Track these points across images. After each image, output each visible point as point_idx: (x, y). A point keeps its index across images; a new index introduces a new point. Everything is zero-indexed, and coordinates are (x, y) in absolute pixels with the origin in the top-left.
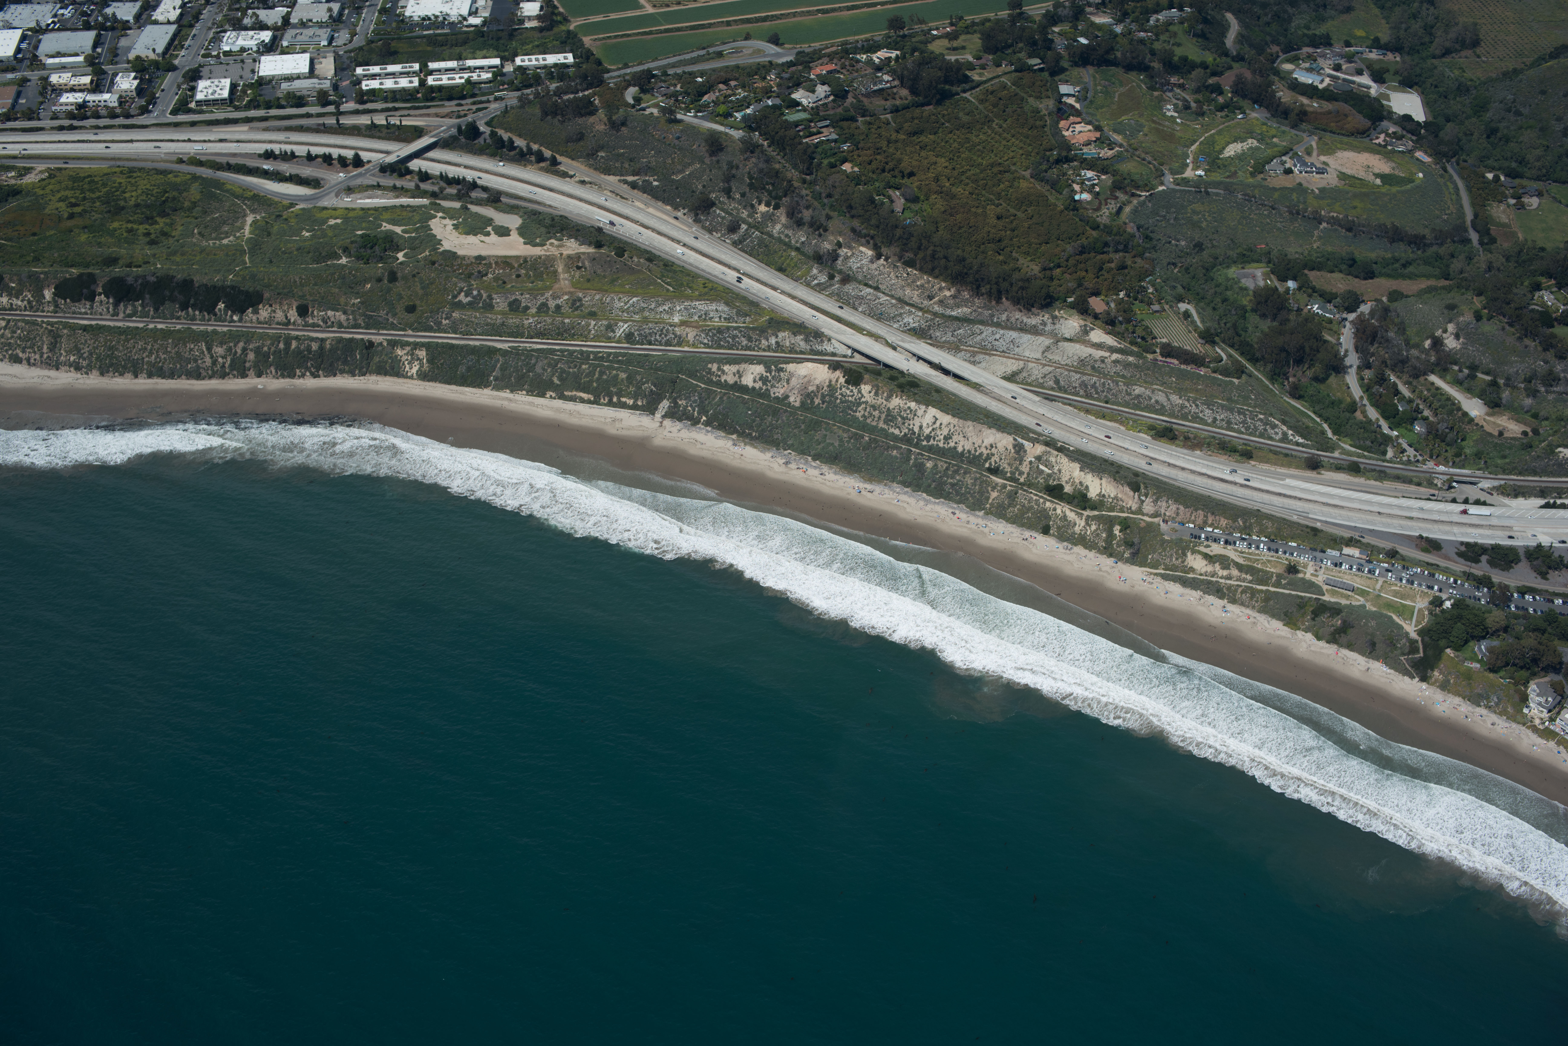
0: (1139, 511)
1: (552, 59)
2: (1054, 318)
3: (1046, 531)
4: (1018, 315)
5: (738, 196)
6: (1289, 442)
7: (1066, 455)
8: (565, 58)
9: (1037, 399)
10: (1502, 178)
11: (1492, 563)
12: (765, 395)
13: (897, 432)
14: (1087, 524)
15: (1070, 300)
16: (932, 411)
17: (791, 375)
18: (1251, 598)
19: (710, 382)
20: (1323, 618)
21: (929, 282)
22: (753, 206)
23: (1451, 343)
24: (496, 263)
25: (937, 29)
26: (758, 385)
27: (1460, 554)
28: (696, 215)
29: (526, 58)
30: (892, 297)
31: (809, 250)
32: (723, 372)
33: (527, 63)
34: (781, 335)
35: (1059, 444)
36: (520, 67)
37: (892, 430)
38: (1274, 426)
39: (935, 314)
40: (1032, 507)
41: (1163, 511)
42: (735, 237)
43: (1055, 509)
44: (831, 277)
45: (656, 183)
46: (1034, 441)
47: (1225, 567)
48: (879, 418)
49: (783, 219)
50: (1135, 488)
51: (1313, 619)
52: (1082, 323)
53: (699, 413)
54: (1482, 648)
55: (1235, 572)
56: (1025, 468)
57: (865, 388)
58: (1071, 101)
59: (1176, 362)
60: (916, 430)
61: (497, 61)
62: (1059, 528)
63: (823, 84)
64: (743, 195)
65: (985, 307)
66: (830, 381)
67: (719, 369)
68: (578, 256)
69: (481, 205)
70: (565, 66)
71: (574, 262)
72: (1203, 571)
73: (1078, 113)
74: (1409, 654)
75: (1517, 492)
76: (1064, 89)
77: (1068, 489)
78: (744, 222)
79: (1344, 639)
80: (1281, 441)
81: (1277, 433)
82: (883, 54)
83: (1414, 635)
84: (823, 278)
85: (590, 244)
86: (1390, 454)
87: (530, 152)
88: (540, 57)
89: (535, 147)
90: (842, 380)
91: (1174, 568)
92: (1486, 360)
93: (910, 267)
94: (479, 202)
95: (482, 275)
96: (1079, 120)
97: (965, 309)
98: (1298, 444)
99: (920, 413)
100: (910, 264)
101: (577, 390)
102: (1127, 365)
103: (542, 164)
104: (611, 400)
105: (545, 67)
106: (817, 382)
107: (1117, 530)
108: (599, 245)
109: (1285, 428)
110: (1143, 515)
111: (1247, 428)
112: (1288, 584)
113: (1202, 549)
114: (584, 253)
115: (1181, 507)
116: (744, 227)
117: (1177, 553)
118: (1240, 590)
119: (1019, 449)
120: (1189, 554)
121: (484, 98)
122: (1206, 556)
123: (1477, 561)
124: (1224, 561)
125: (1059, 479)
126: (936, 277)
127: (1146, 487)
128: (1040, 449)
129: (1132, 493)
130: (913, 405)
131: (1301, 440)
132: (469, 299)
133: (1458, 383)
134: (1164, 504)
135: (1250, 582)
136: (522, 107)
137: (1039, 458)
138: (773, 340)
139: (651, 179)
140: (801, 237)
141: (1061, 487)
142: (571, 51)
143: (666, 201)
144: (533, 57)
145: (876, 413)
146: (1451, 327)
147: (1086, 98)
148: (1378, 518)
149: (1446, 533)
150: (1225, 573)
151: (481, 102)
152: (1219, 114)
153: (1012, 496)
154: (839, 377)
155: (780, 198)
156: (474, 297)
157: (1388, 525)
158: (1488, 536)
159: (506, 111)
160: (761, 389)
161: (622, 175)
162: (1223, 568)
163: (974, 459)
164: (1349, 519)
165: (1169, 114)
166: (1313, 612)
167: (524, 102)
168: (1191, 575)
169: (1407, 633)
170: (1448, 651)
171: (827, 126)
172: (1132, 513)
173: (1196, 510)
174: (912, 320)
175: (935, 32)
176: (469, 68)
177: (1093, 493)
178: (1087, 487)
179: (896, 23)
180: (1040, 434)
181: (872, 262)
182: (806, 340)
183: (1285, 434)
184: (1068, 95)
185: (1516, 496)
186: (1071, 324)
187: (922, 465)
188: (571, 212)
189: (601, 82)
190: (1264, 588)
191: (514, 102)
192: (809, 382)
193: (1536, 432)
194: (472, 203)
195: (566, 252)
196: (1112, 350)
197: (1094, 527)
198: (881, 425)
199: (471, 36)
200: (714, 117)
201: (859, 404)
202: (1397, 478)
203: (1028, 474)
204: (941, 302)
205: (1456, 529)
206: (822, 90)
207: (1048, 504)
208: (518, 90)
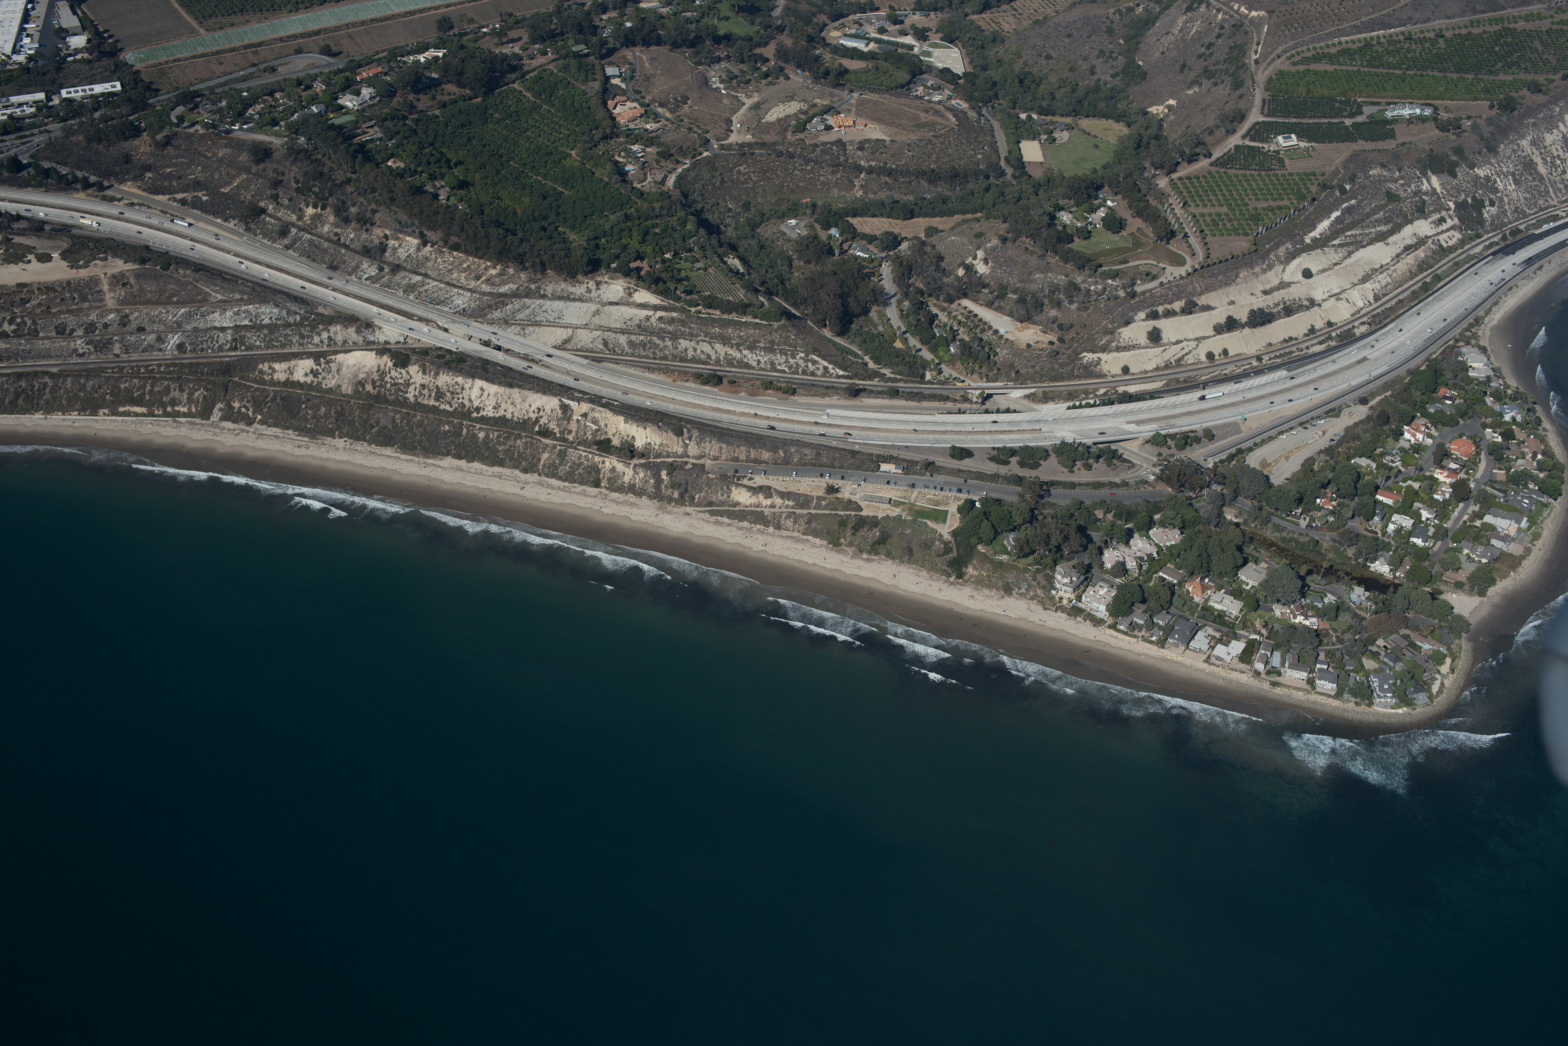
0: (685, 454)
1: (98, 89)
2: (598, 284)
3: (597, 484)
4: (563, 285)
5: (286, 202)
6: (831, 376)
7: (611, 410)
8: (114, 86)
9: (586, 361)
10: (1035, 116)
11: (1022, 464)
12: (318, 388)
13: (447, 407)
14: (636, 473)
15: (613, 266)
16: (479, 383)
17: (340, 365)
18: (795, 522)
19: (263, 382)
20: (863, 532)
21: (474, 263)
22: (300, 210)
23: (982, 269)
24: (39, 289)
25: (487, 26)
26: (309, 379)
27: (992, 459)
28: (247, 223)
29: (72, 90)
30: (441, 281)
31: (357, 246)
32: (274, 370)
33: (73, 95)
34: (333, 329)
35: (604, 401)
36: (66, 99)
37: (442, 407)
38: (814, 362)
39: (484, 294)
40: (582, 463)
41: (707, 451)
42: (286, 242)
43: (604, 462)
44: (381, 269)
45: (205, 198)
46: (578, 400)
47: (769, 496)
48: (430, 396)
49: (332, 219)
50: (679, 433)
51: (854, 534)
52: (626, 285)
53: (254, 413)
54: (1010, 540)
55: (778, 501)
56: (573, 426)
57: (413, 369)
58: (616, 81)
59: (718, 312)
60: (466, 402)
61: (41, 96)
62: (609, 479)
63: (369, 86)
64: (290, 200)
65: (531, 281)
66: (379, 366)
67: (270, 368)
68: (122, 275)
69: (24, 235)
70: (112, 94)
71: (119, 280)
72: (748, 503)
73: (624, 92)
74: (944, 555)
75: (1046, 398)
76: (610, 71)
77: (616, 442)
78: (293, 225)
79: (882, 549)
80: (824, 375)
81: (818, 369)
82: (431, 53)
83: (947, 537)
84: (373, 271)
85: (134, 261)
86: (928, 376)
87: (76, 180)
88: (87, 87)
89: (79, 174)
90: (390, 364)
91: (722, 504)
92: (1013, 281)
93: (456, 250)
94: (22, 233)
95: (24, 301)
96: (625, 98)
97: (511, 285)
98: (839, 377)
99: (467, 386)
100: (455, 247)
101: (130, 405)
102: (672, 321)
103: (90, 191)
104: (165, 410)
105: (92, 96)
106: (366, 369)
107: (664, 474)
108: (143, 261)
109: (826, 364)
110: (688, 457)
111: (790, 367)
112: (828, 505)
113: (745, 482)
114: (128, 271)
115: (724, 446)
116: (294, 231)
117: (722, 489)
118: (784, 515)
119: (565, 408)
120: (733, 489)
121: (27, 133)
122: (750, 489)
123: (1007, 463)
124: (767, 491)
125: (606, 433)
126: (481, 258)
127: (689, 431)
128: (585, 407)
129: (676, 438)
130: (460, 379)
131: (841, 373)
132: (13, 327)
133: (989, 305)
134: (707, 444)
135: (792, 508)
136: (67, 137)
137: (585, 415)
138: (325, 335)
139: (200, 194)
140: (350, 234)
141: (609, 441)
142: (118, 79)
143: (215, 214)
144: (79, 89)
145: (426, 392)
146: (980, 254)
147: (632, 78)
148: (914, 436)
149: (978, 441)
150: (768, 502)
151: (25, 137)
152: (764, 82)
153: (562, 455)
154: (386, 361)
155: (327, 199)
156: (18, 325)
157: (924, 441)
158: (1018, 440)
159: (50, 144)
160: (313, 382)
161: (170, 194)
162: (766, 498)
163: (525, 425)
164: (886, 439)
165: (714, 86)
166: (853, 528)
167: (68, 132)
168: (737, 508)
169: (941, 536)
170: (979, 547)
171: (372, 127)
172: (678, 457)
173: (738, 447)
174: (461, 300)
175: (485, 30)
176: (12, 105)
177: (639, 443)
178: (633, 437)
179: (445, 24)
180: (584, 393)
181: (418, 250)
182: (358, 332)
183: (826, 368)
184: (614, 77)
185: (1046, 402)
186: (616, 288)
187: (475, 436)
188: (119, 234)
189: (146, 106)
190: (805, 512)
191: (59, 133)
192: (359, 369)
193: (1061, 340)
194: (14, 234)
195: (110, 271)
196: (656, 308)
197: (642, 475)
198: (432, 402)
199: (15, 74)
200: (260, 127)
201: (408, 385)
202: (933, 397)
203: (577, 432)
204: (488, 281)
205: (987, 437)
206: (366, 92)
207: (597, 459)
208: (64, 120)
